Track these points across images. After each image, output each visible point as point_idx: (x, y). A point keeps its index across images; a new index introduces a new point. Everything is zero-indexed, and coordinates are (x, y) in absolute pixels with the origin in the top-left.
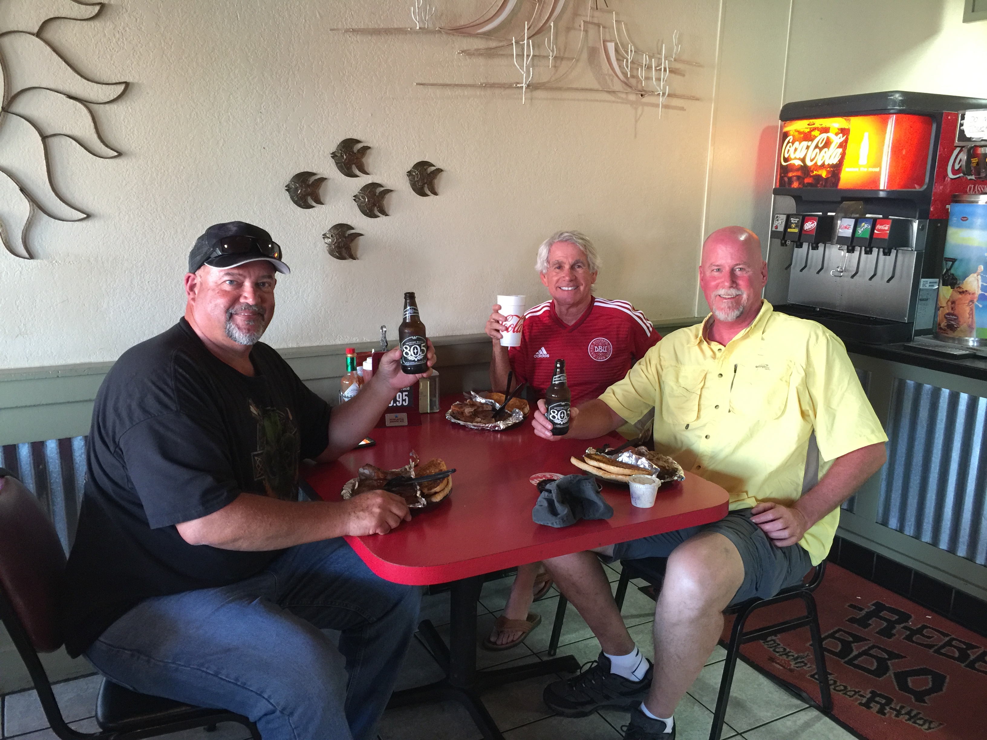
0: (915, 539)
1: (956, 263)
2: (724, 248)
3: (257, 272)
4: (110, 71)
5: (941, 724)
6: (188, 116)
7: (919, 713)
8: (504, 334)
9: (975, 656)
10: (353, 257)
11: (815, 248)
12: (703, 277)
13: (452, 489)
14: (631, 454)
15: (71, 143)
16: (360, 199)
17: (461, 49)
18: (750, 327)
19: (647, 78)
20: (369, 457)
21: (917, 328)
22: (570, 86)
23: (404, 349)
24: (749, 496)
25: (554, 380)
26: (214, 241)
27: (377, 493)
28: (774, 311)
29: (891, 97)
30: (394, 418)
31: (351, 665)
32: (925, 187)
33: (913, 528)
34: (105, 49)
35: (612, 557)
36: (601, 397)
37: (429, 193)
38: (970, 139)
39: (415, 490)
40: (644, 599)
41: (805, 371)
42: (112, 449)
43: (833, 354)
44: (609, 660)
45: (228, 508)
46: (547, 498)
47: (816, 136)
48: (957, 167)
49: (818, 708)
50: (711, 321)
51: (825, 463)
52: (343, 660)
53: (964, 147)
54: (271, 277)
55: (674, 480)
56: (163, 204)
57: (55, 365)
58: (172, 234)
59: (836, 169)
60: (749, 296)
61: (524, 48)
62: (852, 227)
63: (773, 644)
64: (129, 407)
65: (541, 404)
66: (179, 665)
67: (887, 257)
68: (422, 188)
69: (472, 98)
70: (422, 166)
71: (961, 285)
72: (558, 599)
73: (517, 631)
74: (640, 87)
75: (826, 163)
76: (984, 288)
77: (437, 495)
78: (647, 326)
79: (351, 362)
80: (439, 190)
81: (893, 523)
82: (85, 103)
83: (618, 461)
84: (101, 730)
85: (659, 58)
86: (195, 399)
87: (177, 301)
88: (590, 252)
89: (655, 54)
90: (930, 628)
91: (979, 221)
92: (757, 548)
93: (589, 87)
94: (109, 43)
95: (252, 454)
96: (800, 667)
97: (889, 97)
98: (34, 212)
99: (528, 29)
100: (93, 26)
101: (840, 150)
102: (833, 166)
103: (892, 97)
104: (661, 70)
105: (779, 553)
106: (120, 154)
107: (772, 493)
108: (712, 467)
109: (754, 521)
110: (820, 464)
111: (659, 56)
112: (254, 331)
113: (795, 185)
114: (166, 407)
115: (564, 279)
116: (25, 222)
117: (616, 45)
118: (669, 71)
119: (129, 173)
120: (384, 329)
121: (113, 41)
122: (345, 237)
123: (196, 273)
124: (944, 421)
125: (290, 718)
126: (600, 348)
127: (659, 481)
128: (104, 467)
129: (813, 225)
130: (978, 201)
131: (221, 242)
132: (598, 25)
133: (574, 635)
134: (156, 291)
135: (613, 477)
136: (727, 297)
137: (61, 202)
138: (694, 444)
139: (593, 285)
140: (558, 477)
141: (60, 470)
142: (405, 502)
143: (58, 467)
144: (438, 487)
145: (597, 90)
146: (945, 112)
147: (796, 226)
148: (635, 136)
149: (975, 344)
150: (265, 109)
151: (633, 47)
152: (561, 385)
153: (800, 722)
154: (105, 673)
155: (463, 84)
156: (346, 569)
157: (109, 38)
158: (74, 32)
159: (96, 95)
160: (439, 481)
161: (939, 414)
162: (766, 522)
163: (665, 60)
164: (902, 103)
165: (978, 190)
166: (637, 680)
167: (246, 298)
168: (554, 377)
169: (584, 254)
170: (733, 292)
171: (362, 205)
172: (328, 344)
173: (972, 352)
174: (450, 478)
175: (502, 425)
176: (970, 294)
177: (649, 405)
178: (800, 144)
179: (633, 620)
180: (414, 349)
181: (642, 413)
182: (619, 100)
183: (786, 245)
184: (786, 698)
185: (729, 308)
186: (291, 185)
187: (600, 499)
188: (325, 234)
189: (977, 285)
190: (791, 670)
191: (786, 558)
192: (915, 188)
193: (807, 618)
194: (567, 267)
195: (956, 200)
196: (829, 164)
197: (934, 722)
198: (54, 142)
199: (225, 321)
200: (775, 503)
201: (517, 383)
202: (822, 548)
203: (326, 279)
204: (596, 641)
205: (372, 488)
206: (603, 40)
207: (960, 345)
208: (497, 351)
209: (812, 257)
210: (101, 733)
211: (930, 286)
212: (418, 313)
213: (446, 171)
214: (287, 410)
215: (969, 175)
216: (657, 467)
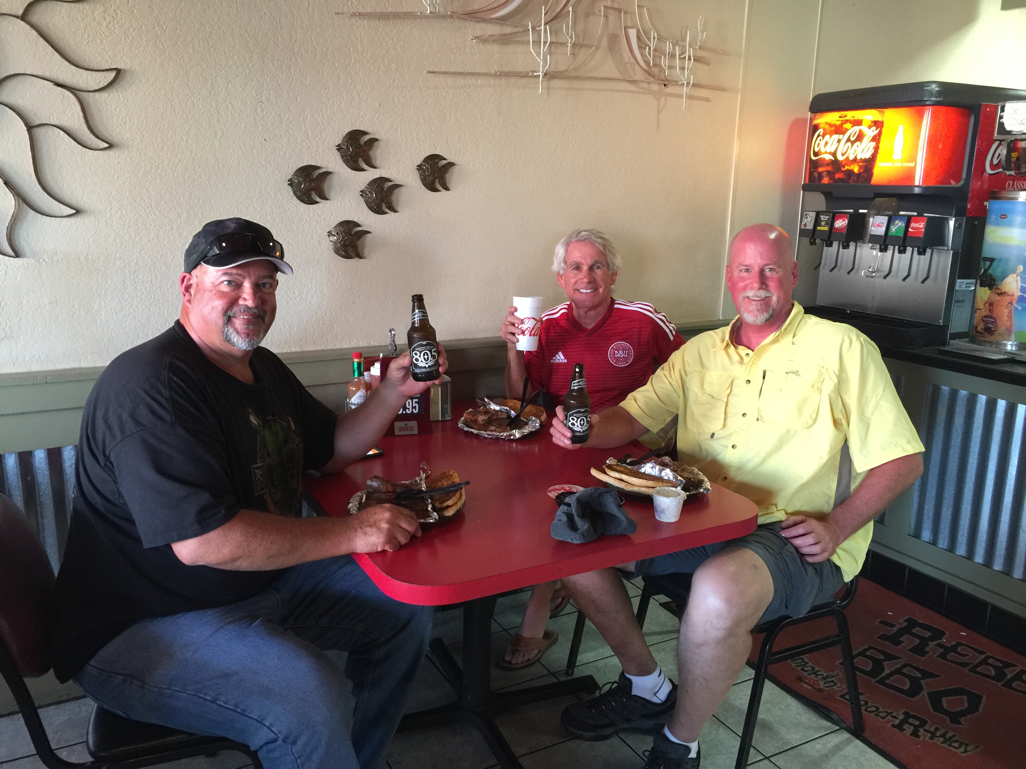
0: (949, 553)
1: (995, 264)
2: (753, 247)
3: (256, 273)
4: (99, 56)
5: (977, 747)
6: (183, 105)
7: (954, 736)
8: (520, 337)
9: (1012, 675)
10: (360, 256)
11: (846, 247)
12: (730, 277)
13: (465, 502)
14: (655, 464)
15: (59, 133)
16: (367, 194)
17: (474, 35)
18: (780, 331)
19: (671, 67)
20: (377, 468)
21: (952, 332)
22: (590, 75)
23: (414, 355)
24: (778, 509)
25: (572, 385)
26: (211, 239)
27: (384, 507)
28: (805, 313)
29: (927, 88)
30: (403, 426)
31: (358, 688)
32: (962, 182)
33: (947, 540)
34: (95, 33)
35: (634, 573)
36: (622, 404)
37: (440, 188)
38: (1009, 133)
39: (426, 504)
40: (666, 617)
41: (837, 377)
42: (102, 460)
43: (867, 360)
44: (630, 681)
45: (227, 525)
46: (567, 512)
47: (848, 128)
48: (995, 162)
49: (849, 730)
50: (739, 324)
51: (858, 474)
52: (350, 684)
53: (1003, 140)
54: (272, 277)
55: (700, 493)
56: (158, 199)
57: (43, 370)
58: (167, 231)
59: (869, 164)
60: (779, 298)
61: (541, 34)
62: (885, 225)
63: (801, 662)
64: (120, 418)
65: (559, 411)
66: (175, 690)
67: (922, 256)
68: (433, 183)
69: (486, 88)
70: (433, 159)
71: (999, 287)
72: (576, 615)
73: (532, 650)
74: (663, 77)
75: (858, 158)
76: (1023, 290)
77: (449, 509)
78: (670, 329)
79: (358, 368)
80: (451, 185)
81: (926, 535)
82: (74, 91)
83: (641, 472)
84: (92, 760)
85: (683, 46)
86: (191, 409)
87: (173, 302)
88: (610, 251)
89: (679, 41)
90: (965, 645)
91: (1019, 219)
92: (787, 565)
93: (610, 76)
94: (99, 26)
95: (252, 466)
96: (829, 687)
97: (925, 88)
98: (19, 207)
99: (545, 14)
100: (82, 8)
101: (873, 144)
102: (865, 161)
103: (929, 88)
104: (685, 59)
105: (810, 570)
106: (111, 146)
107: (802, 505)
108: (739, 478)
109: (783, 535)
110: (852, 475)
111: (683, 44)
112: (254, 335)
113: (826, 180)
114: (160, 418)
115: (581, 281)
116: (10, 218)
117: (638, 31)
118: (694, 60)
119: (121, 166)
120: (393, 332)
121: (103, 24)
122: (352, 235)
123: (192, 273)
124: (981, 429)
125: (293, 747)
126: (620, 353)
127: (684, 494)
128: (94, 481)
129: (844, 222)
130: (1018, 198)
131: (219, 240)
132: (619, 11)
133: (592, 654)
134: (150, 291)
135: (635, 489)
136: (756, 299)
137: (49, 197)
138: (719, 454)
139: (613, 286)
140: (579, 489)
141: (49, 481)
142: (415, 516)
143: (46, 478)
144: (451, 500)
145: (618, 80)
146: (984, 104)
147: (827, 224)
148: (658, 130)
149: (1014, 349)
150: (266, 98)
151: (656, 34)
152: (581, 390)
153: (830, 745)
154: (95, 699)
155: (476, 72)
156: (353, 587)
157: (99, 21)
158: (62, 15)
159: (85, 82)
160: (451, 494)
161: (976, 421)
162: (797, 537)
163: (690, 48)
164: (939, 93)
165: (1017, 186)
166: (659, 702)
167: (245, 299)
168: (573, 382)
169: (603, 254)
170: (763, 294)
171: (369, 200)
172: (334, 348)
173: (1010, 356)
174: (463, 491)
175: (517, 434)
176: (1008, 295)
177: (672, 412)
178: (831, 136)
179: (653, 637)
180: (424, 355)
181: (665, 421)
182: (641, 91)
183: (816, 244)
184: (814, 719)
185: (758, 310)
186: (294, 179)
187: (623, 513)
188: (330, 231)
189: (1016, 286)
190: (820, 691)
191: (818, 575)
192: (951, 184)
193: (838, 636)
194: (585, 268)
195: (994, 195)
196: (861, 158)
197: (970, 744)
198: (40, 133)
199: (222, 324)
200: (806, 516)
201: (533, 388)
202: (855, 563)
203: (331, 279)
204: (615, 660)
205: (380, 502)
206: (624, 26)
207: (998, 349)
208: (512, 356)
209: (843, 256)
210: (92, 762)
211: (966, 287)
212: (427, 316)
213: (458, 165)
214: (289, 419)
215: (1008, 171)
216: (681, 479)
